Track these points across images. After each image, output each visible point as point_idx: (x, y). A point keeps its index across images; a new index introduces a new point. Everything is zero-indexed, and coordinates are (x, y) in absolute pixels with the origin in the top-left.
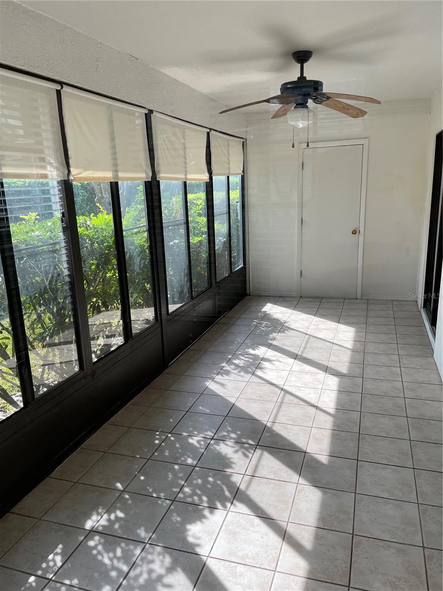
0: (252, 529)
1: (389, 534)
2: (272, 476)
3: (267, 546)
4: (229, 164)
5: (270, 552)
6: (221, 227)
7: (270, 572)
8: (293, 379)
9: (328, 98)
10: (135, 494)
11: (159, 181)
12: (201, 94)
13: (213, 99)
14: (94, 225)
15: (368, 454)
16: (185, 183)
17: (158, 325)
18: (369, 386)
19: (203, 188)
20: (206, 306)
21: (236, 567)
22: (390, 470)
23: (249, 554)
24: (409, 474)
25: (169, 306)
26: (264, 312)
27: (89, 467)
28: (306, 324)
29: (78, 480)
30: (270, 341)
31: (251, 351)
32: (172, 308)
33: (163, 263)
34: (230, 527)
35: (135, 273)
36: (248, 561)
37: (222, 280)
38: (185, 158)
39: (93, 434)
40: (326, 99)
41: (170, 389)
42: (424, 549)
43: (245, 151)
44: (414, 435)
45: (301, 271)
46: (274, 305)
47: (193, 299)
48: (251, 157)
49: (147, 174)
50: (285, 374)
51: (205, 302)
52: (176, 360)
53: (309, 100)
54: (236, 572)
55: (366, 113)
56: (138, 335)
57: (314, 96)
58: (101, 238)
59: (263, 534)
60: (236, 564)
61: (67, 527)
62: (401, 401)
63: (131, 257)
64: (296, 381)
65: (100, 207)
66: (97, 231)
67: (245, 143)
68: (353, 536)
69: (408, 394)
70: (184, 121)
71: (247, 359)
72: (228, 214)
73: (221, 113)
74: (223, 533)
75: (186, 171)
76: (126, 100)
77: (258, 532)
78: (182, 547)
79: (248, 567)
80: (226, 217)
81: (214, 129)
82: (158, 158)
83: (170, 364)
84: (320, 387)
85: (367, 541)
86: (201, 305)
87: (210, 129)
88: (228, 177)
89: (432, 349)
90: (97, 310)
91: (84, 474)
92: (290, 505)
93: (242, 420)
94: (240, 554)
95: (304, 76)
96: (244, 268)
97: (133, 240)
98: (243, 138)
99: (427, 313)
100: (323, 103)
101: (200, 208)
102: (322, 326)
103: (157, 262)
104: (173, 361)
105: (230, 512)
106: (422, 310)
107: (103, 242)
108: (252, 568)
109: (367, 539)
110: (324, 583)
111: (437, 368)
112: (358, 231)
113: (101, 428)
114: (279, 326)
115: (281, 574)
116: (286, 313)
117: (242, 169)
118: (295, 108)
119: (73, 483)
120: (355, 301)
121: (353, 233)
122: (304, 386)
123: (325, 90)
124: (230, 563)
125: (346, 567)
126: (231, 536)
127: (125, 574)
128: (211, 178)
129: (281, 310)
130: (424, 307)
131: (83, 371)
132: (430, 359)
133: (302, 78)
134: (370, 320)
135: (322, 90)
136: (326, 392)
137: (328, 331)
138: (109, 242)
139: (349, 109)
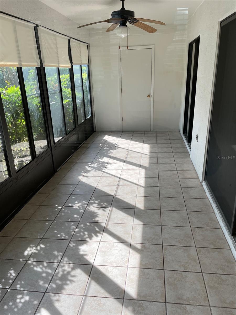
0: (114, 249)
1: (179, 242)
2: (120, 222)
3: (122, 256)
4: (81, 58)
5: (124, 258)
6: (79, 95)
7: (125, 268)
8: (124, 173)
9: (138, 21)
10: (49, 239)
11: (44, 67)
12: (64, 16)
13: (70, 19)
14: (8, 93)
15: (165, 206)
16: (58, 69)
17: (50, 150)
18: (161, 174)
19: (68, 71)
20: (73, 138)
21: (108, 268)
22: (176, 213)
23: (114, 261)
24: (185, 214)
25: (55, 138)
26: (105, 140)
27: (20, 229)
28: (127, 146)
29: (15, 236)
30: (109, 154)
31: (100, 160)
32: (56, 140)
33: (49, 115)
34: (102, 249)
35: (36, 121)
36: (114, 264)
37: (81, 124)
38: (57, 54)
39: (20, 211)
40: (136, 22)
41: (59, 184)
42: (196, 248)
43: (89, 50)
44: (185, 195)
45: (122, 118)
46: (110, 136)
47: (67, 135)
48: (92, 54)
49: (37, 63)
50: (120, 171)
51: (73, 136)
52: (60, 168)
53: (127, 22)
54: (108, 270)
55: (156, 30)
56: (40, 155)
57: (130, 20)
58: (14, 101)
59: (119, 250)
60: (108, 267)
61: (13, 260)
62: (177, 180)
63: (32, 112)
64: (126, 174)
65: (8, 83)
66: (10, 97)
67: (88, 47)
68: (163, 246)
69: (180, 176)
70: (55, 32)
71: (98, 164)
72: (82, 87)
73: (79, 28)
74: (99, 252)
75: (59, 62)
76: (23, 19)
77: (117, 250)
78: (79, 262)
79: (114, 267)
80: (81, 88)
81: (72, 37)
82: (43, 54)
83: (57, 171)
84: (138, 176)
85: (169, 247)
86: (71, 137)
87: (70, 37)
88: (81, 66)
89: (189, 154)
90: (15, 142)
91: (18, 232)
92: (131, 235)
93: (101, 196)
94: (109, 261)
95: (124, 8)
96: (92, 117)
97: (31, 102)
98: (87, 43)
99: (186, 136)
100: (134, 24)
101: (65, 83)
102: (135, 146)
103: (46, 114)
104: (59, 169)
105: (101, 242)
106: (183, 135)
107: (15, 103)
108: (116, 267)
109: (169, 246)
110: (152, 270)
111: (192, 163)
112: (151, 96)
113: (23, 208)
114: (113, 147)
115: (131, 268)
116: (116, 140)
117: (88, 61)
118: (120, 26)
119: (13, 238)
120: (150, 132)
121: (148, 97)
122: (130, 176)
123: (136, 16)
124: (105, 266)
125: (161, 261)
126: (103, 253)
127: (50, 280)
128: (72, 66)
129: (114, 139)
130: (183, 134)
131: (11, 177)
132: (189, 159)
133: (123, 9)
134: (159, 142)
135: (134, 16)
136: (141, 178)
137: (138, 148)
138: (19, 104)
139: (147, 28)
